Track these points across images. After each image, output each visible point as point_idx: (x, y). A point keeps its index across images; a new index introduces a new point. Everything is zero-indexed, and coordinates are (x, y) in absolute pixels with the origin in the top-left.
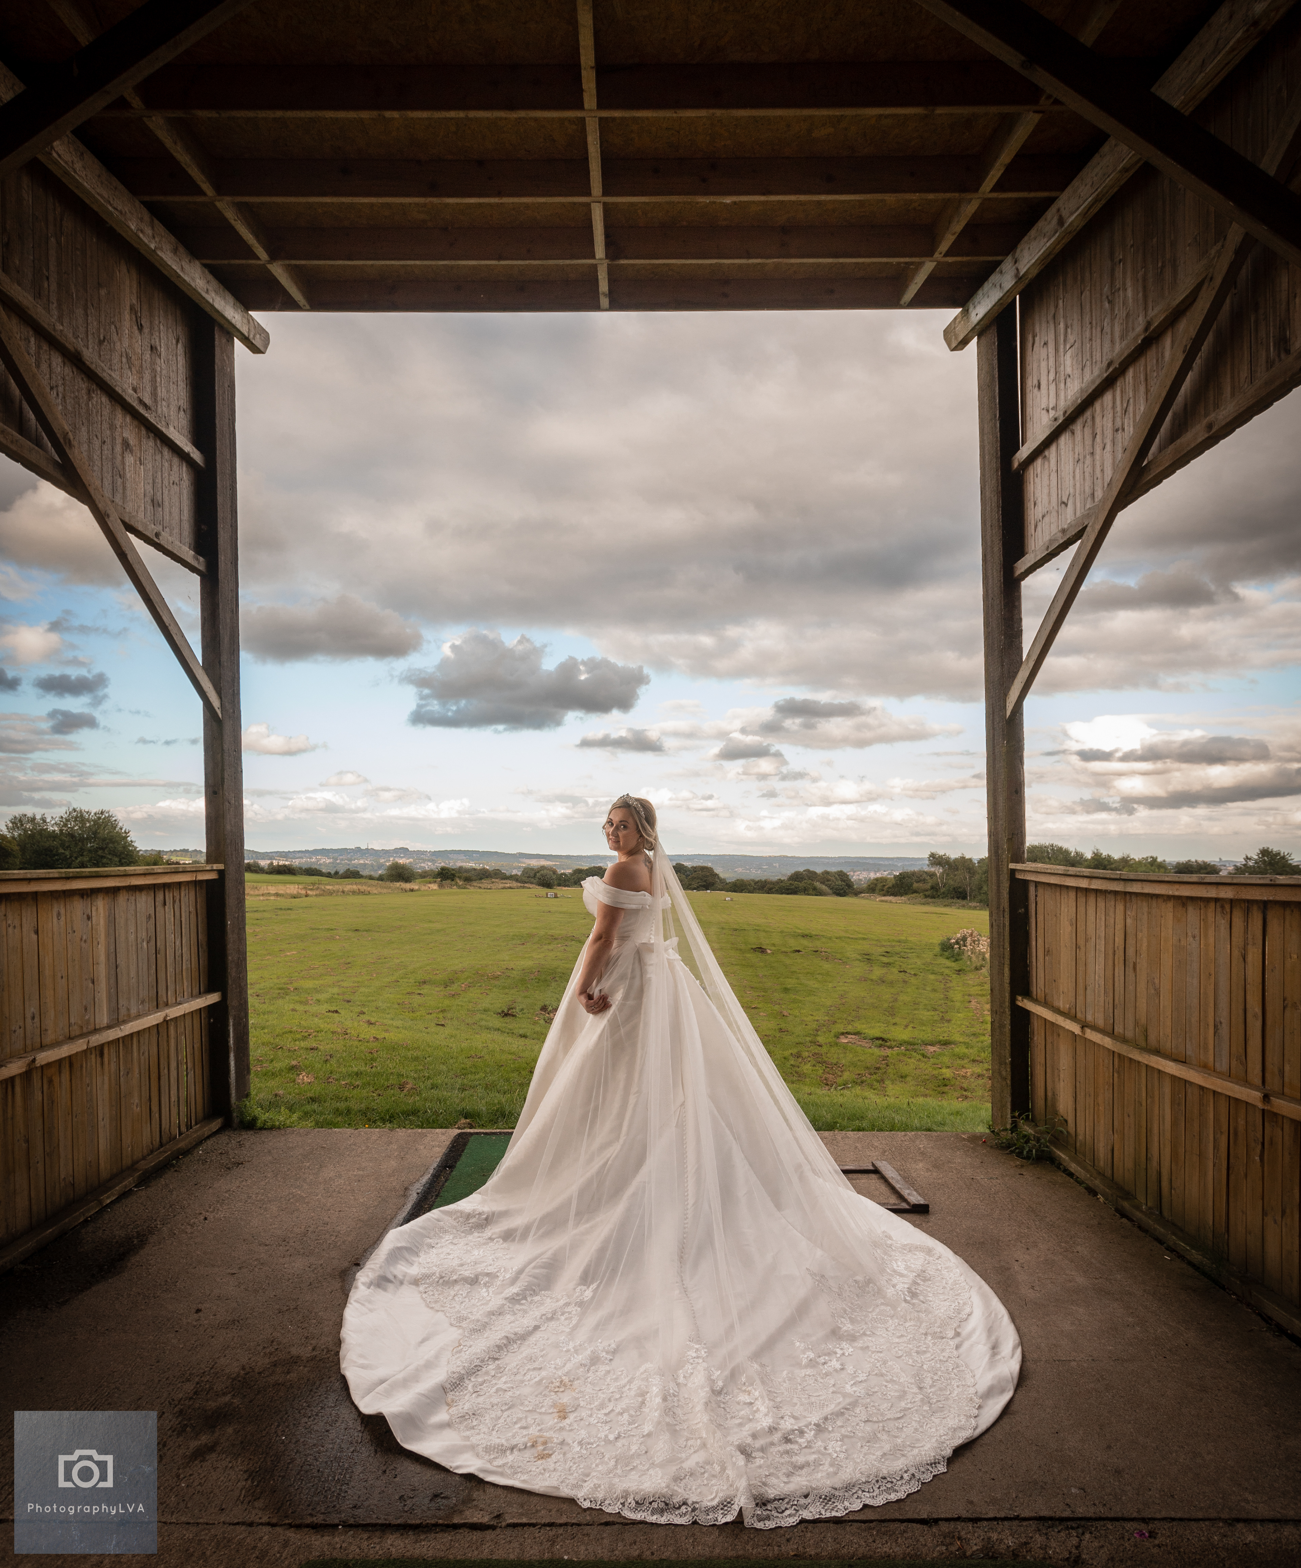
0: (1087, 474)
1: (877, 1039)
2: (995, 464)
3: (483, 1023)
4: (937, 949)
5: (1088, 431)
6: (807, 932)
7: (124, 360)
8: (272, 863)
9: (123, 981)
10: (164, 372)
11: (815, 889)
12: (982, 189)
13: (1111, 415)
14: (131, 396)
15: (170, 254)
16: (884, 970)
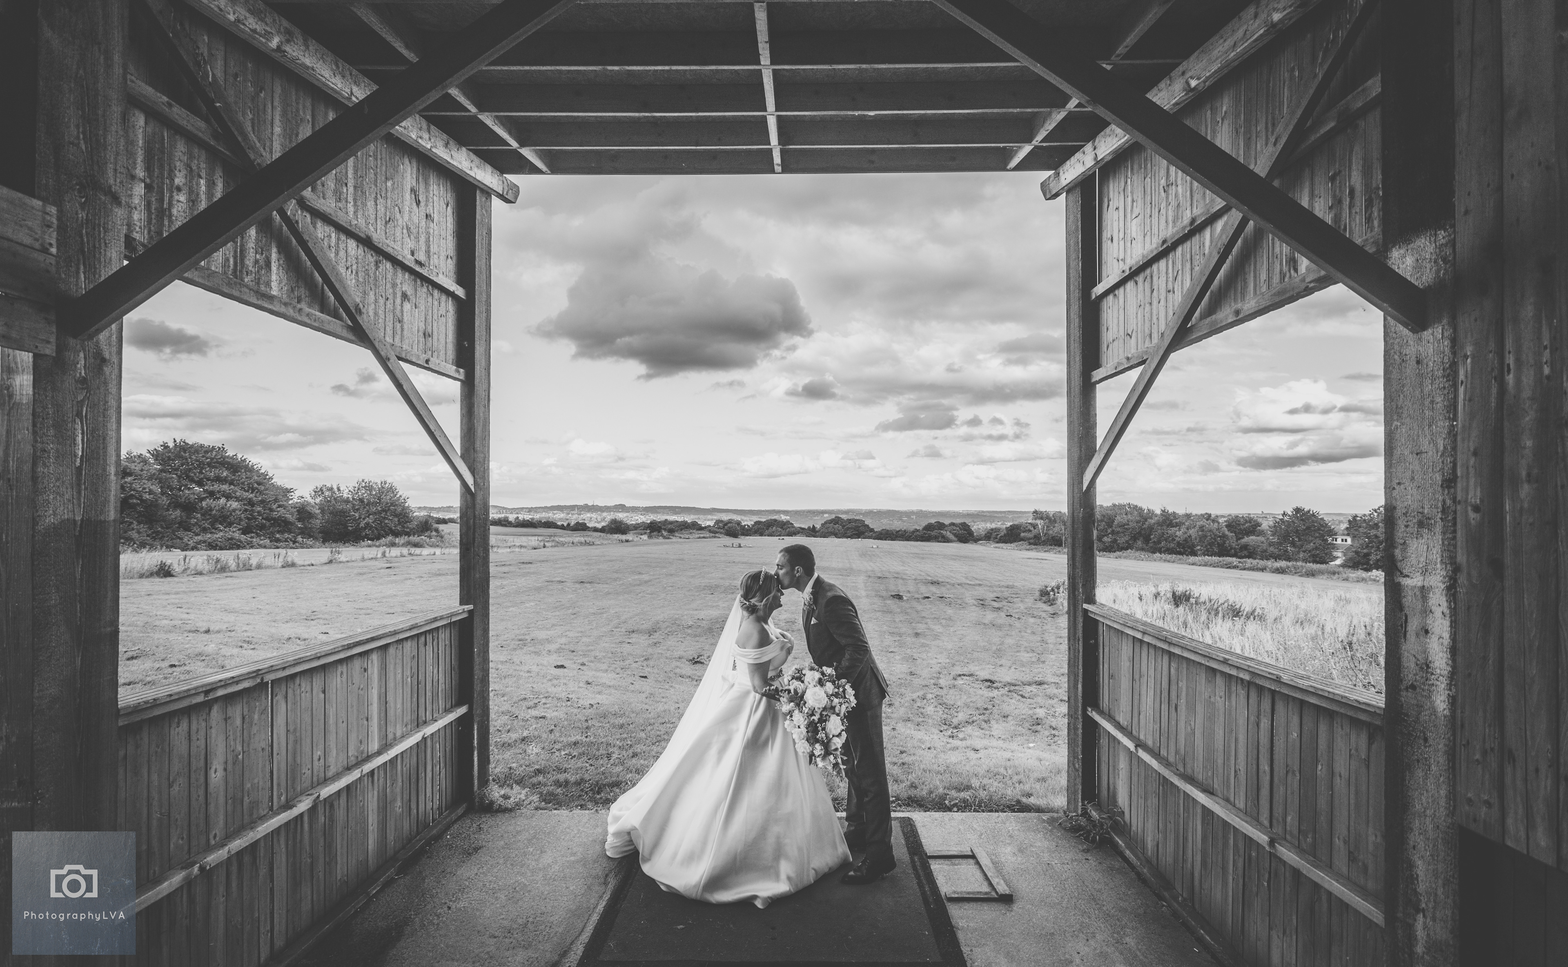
0: (1146, 318)
1: (987, 681)
2: (1076, 294)
3: (678, 671)
4: (1037, 594)
5: (1147, 284)
6: (935, 579)
7: (405, 231)
8: (518, 518)
9: (391, 713)
10: (436, 232)
11: (943, 537)
12: (1068, 106)
13: (1165, 279)
14: (409, 260)
15: (442, 149)
16: (995, 615)
